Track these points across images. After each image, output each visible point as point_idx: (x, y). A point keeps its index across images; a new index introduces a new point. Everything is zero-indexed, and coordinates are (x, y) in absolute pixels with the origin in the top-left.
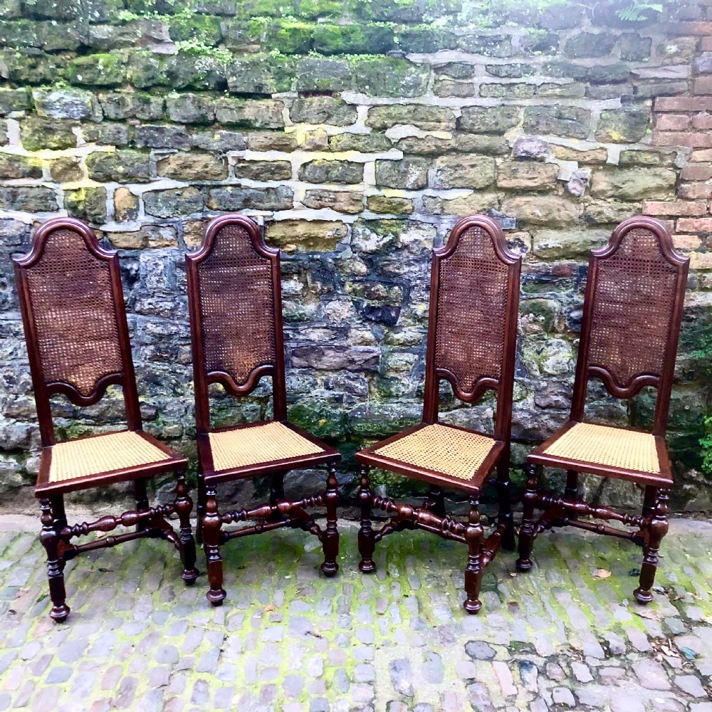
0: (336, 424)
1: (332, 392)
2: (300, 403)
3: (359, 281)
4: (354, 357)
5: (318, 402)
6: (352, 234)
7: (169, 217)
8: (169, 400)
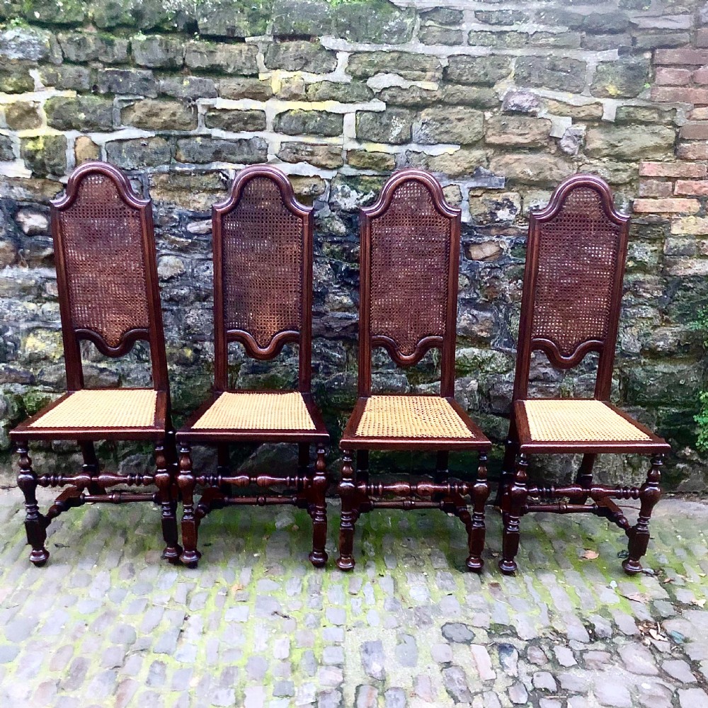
2: (273, 372)
3: (338, 242)
4: (331, 323)
6: (331, 190)
7: (133, 169)
8: (133, 366)
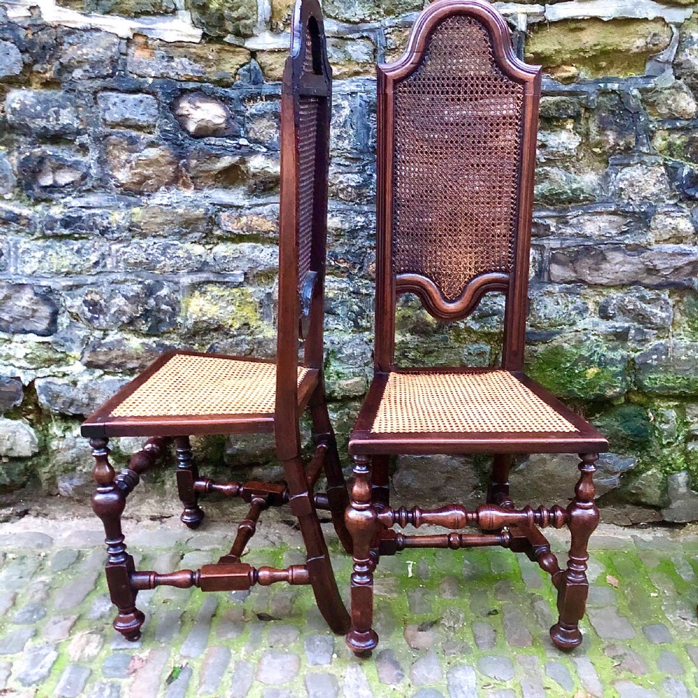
0: (615, 375)
1: (611, 323)
2: (557, 341)
3: (681, 129)
4: (656, 262)
5: (589, 338)
6: (680, 43)
7: (363, 21)
8: (347, 337)
